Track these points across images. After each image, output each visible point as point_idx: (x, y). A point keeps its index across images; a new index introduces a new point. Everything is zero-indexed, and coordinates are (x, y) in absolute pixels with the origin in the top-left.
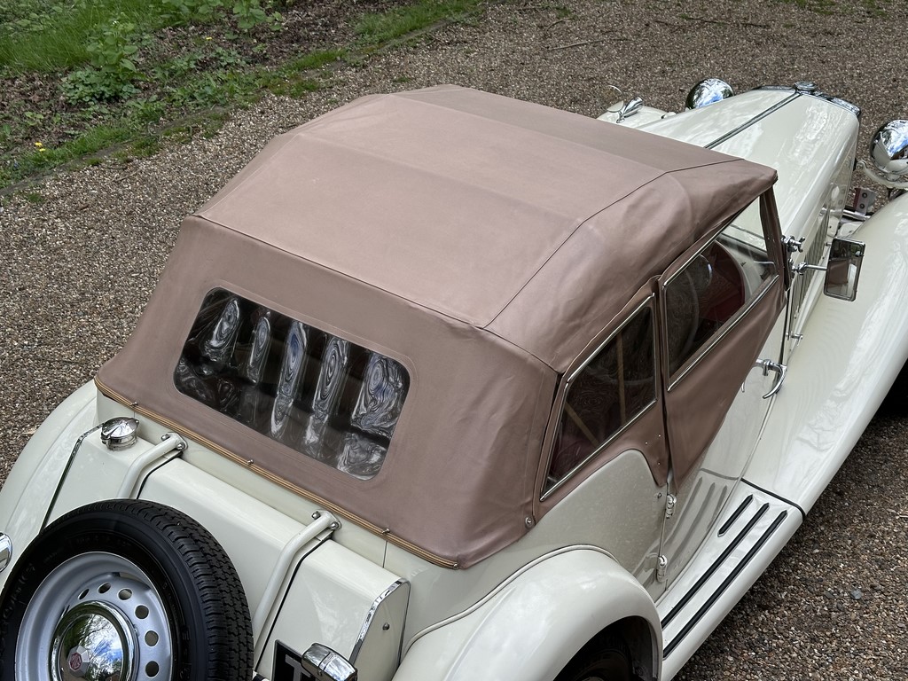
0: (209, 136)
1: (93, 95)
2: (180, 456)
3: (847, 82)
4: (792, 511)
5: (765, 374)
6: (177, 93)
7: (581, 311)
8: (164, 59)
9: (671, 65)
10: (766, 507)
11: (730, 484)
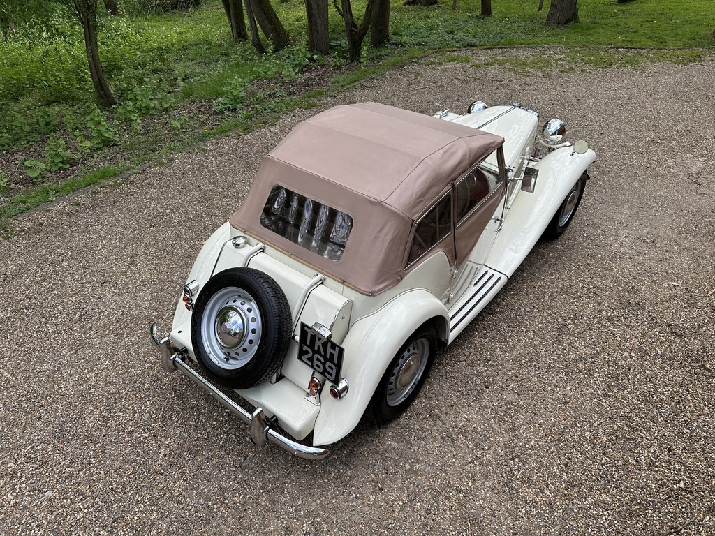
0: (272, 125)
1: (226, 108)
2: (263, 251)
3: (533, 105)
4: (503, 277)
5: (495, 222)
6: (259, 107)
7: (422, 195)
8: (254, 93)
9: (461, 97)
10: (493, 275)
11: (479, 266)
